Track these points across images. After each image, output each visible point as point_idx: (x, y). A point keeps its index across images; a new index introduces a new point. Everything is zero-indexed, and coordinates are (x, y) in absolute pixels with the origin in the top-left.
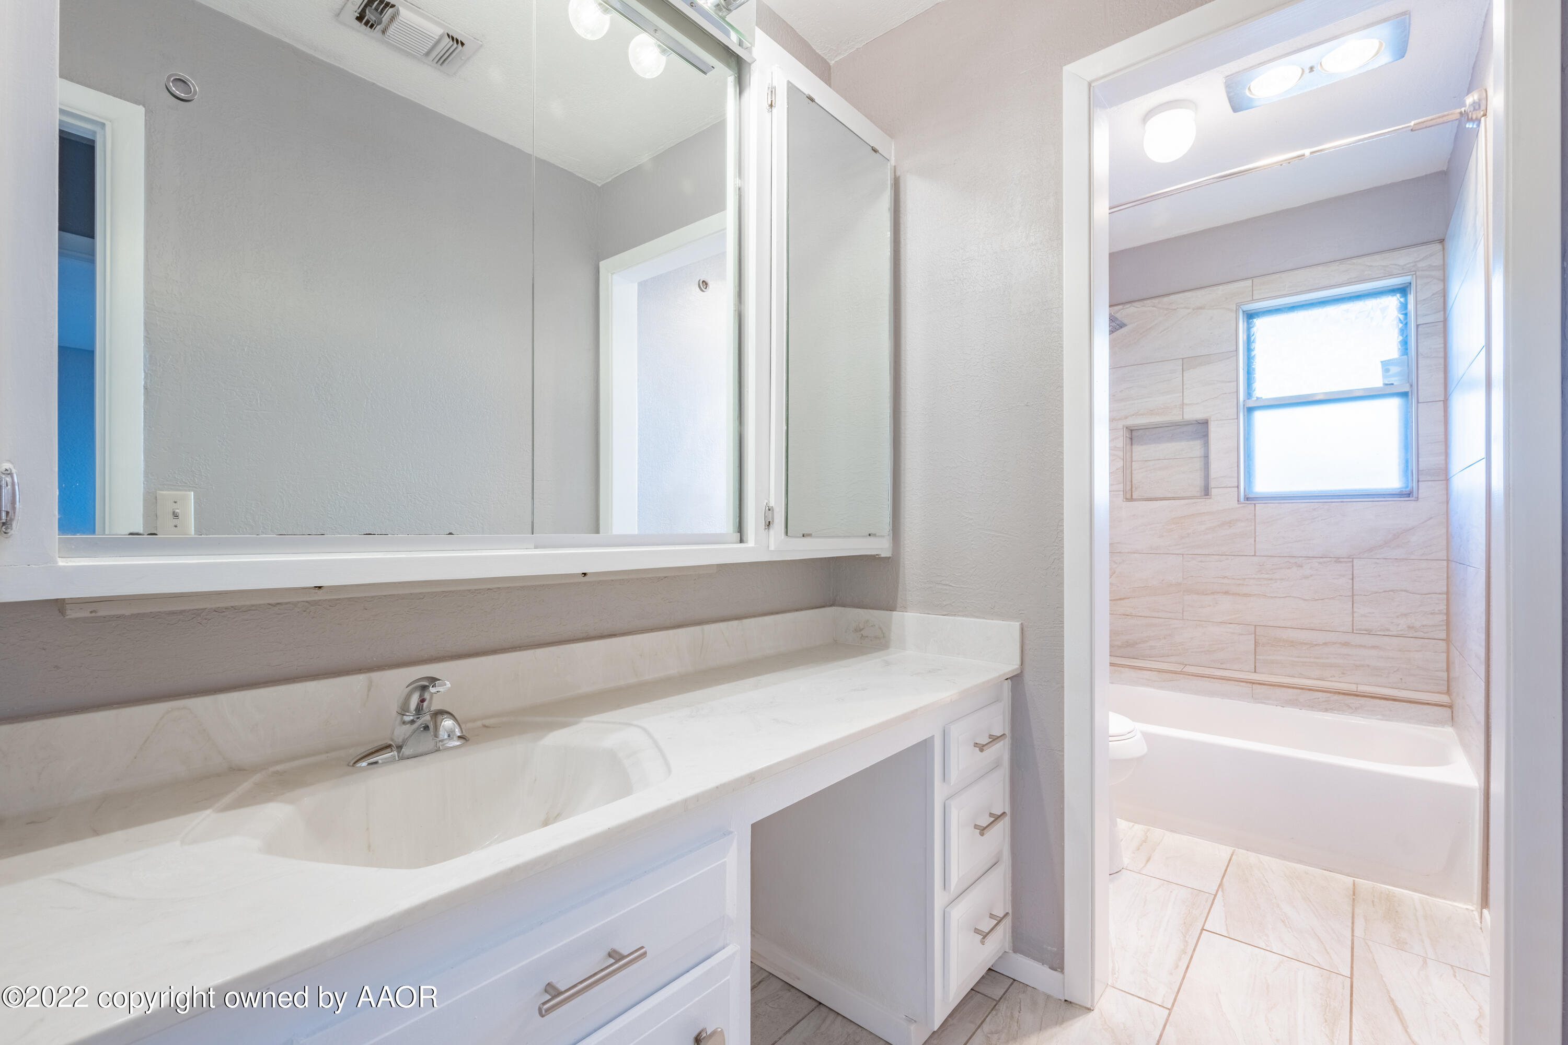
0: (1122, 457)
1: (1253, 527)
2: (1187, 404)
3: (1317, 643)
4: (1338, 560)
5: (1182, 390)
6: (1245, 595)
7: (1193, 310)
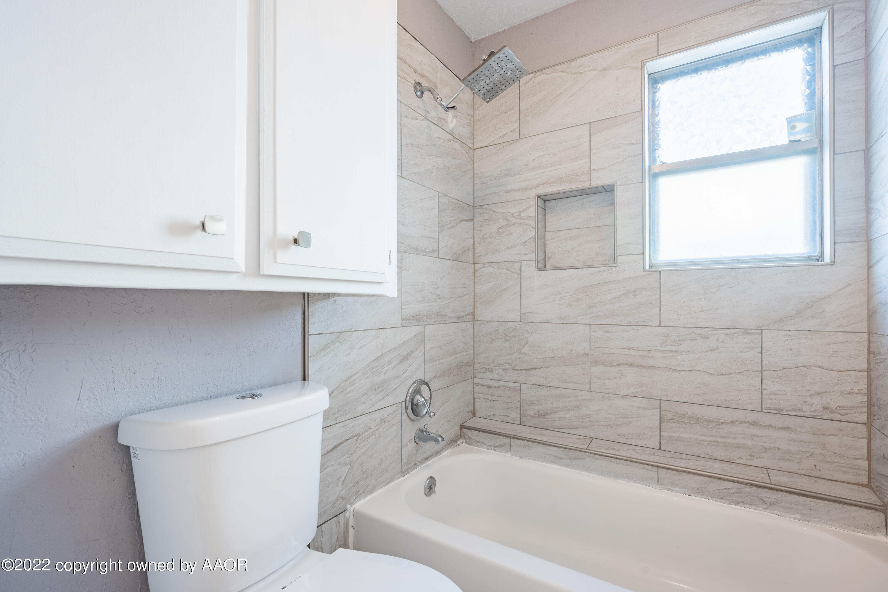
0: (534, 227)
1: (658, 296)
2: (594, 170)
3: (723, 421)
4: (746, 331)
5: (589, 156)
6: (650, 367)
7: (600, 71)
